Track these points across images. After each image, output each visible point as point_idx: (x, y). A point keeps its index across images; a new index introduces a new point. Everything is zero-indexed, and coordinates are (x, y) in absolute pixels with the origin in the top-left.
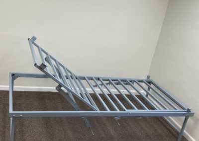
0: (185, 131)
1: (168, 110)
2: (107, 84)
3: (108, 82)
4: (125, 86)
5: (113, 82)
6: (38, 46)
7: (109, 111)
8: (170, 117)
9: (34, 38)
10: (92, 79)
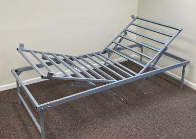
0: (185, 80)
6: (29, 51)
9: (22, 46)
10: (93, 55)
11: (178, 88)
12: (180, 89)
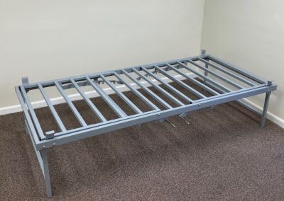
1: (244, 89)
2: (154, 73)
3: (153, 70)
4: (178, 70)
5: (161, 69)
7: (171, 109)
8: (245, 99)
10: (132, 71)
11: (258, 125)
12: (260, 126)
